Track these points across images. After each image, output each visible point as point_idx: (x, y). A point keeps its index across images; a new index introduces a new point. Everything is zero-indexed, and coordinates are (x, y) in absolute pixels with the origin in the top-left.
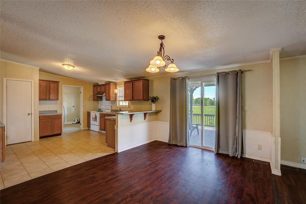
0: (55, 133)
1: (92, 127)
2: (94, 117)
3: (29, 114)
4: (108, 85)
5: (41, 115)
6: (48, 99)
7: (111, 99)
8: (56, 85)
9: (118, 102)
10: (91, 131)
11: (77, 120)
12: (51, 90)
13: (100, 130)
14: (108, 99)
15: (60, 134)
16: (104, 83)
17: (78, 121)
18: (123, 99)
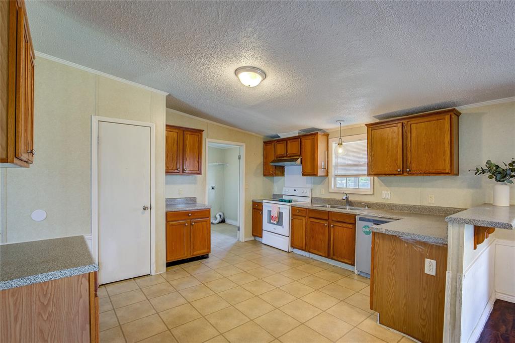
0: (198, 253)
1: (267, 238)
2: (275, 214)
3: (145, 208)
4: (311, 137)
5: (169, 210)
6: (181, 171)
7: (321, 172)
8: (196, 138)
9: (333, 179)
10: (263, 246)
11: (220, 216)
12: (188, 149)
13: (292, 246)
14: (310, 171)
15: (205, 257)
16: (297, 135)
17: (222, 217)
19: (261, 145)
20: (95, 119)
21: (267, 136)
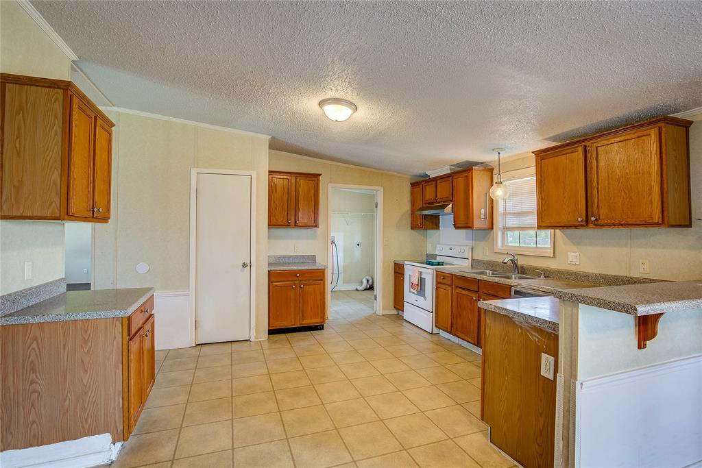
0: (308, 322)
1: (409, 313)
2: (415, 280)
3: (245, 265)
4: (464, 174)
5: (273, 268)
6: (293, 223)
7: (477, 223)
8: (312, 184)
9: (500, 234)
10: (405, 324)
11: (368, 281)
12: (301, 198)
13: (436, 326)
14: (464, 222)
15: (319, 327)
16: (449, 172)
17: (370, 283)
18: (533, 220)
19: (408, 188)
20: (194, 172)
21: (416, 176)
